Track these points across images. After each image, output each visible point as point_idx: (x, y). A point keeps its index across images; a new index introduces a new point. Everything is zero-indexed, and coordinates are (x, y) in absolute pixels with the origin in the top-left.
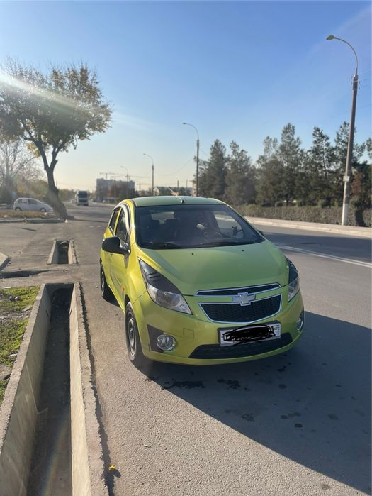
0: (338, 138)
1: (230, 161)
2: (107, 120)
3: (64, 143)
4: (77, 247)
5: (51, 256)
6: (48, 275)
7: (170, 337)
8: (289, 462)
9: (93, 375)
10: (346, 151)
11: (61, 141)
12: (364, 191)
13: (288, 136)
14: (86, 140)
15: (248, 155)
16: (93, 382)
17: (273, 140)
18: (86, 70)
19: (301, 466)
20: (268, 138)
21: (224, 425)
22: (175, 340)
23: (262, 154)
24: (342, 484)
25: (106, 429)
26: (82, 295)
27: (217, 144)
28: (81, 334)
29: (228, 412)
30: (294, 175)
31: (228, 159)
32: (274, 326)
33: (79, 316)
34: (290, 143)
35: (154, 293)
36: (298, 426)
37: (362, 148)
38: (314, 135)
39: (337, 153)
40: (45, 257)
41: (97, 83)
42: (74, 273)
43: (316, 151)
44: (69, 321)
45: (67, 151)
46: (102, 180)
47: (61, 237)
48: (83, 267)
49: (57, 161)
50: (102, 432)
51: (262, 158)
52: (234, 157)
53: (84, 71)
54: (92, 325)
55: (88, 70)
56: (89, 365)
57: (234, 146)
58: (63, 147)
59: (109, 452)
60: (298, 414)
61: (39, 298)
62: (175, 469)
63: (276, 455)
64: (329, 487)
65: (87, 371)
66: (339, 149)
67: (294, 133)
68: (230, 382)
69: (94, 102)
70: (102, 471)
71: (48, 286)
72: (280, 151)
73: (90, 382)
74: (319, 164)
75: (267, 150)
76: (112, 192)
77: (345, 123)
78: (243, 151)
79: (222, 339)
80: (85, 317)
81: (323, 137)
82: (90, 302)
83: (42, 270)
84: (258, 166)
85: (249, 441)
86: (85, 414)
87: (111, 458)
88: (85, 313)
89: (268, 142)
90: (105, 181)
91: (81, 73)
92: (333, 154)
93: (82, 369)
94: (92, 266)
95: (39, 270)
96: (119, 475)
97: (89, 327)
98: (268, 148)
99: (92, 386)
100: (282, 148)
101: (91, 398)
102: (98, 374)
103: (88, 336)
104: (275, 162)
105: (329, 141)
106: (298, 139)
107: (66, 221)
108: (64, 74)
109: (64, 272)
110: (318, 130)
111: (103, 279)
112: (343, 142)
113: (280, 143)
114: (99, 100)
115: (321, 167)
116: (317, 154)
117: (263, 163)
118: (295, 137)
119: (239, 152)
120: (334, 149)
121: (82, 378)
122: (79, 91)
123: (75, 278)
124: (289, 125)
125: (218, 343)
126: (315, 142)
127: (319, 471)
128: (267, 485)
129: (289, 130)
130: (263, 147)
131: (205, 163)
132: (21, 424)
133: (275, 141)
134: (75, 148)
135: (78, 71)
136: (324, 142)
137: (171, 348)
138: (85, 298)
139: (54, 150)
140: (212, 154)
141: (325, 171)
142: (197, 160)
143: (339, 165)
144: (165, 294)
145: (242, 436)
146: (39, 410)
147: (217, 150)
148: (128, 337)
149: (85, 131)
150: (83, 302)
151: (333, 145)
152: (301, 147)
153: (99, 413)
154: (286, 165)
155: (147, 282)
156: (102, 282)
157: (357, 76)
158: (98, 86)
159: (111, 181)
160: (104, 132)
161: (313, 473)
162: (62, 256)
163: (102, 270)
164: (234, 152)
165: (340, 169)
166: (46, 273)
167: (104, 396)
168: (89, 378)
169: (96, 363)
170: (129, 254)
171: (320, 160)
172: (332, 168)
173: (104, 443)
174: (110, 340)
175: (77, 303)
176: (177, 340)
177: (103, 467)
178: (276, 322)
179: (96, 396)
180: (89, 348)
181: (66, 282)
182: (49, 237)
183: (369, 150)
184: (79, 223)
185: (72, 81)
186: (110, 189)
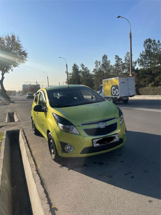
0: (126, 59)
1: (81, 72)
2: (25, 58)
3: (7, 69)
4: (18, 114)
5: (7, 119)
6: (7, 127)
7: (71, 146)
8: (132, 193)
9: (36, 168)
10: (129, 64)
11: (5, 68)
12: (138, 80)
13: (105, 60)
14: (17, 67)
15: (88, 69)
16: (37, 171)
17: (99, 62)
18: (14, 36)
19: (138, 194)
20: (96, 61)
21: (100, 181)
22: (73, 147)
23: (95, 68)
24: (157, 199)
25: (47, 190)
26: (24, 134)
27: (75, 65)
28: (27, 150)
29: (100, 175)
30: (109, 76)
31: (80, 71)
32: (116, 135)
33: (25, 143)
34: (106, 63)
35: (62, 127)
36: (132, 177)
37: (136, 63)
38: (115, 58)
39: (126, 65)
40: (4, 120)
41: (19, 41)
42: (19, 125)
43: (117, 65)
44: (19, 146)
45: (8, 73)
46: (25, 85)
47: (9, 111)
48: (22, 122)
49: (4, 77)
50: (46, 192)
51: (95, 70)
52: (83, 70)
53: (13, 37)
54: (31, 146)
55: (15, 36)
56: (34, 164)
57: (82, 65)
58: (6, 71)
59: (50, 200)
60: (131, 172)
61: (4, 137)
62: (82, 203)
63: (126, 191)
64: (152, 201)
65: (33, 166)
66: (126, 63)
67: (107, 58)
68: (99, 163)
69: (19, 50)
70: (49, 209)
71: (8, 132)
72: (102, 66)
73: (36, 171)
74: (119, 70)
75: (96, 66)
76: (30, 90)
77: (128, 53)
78: (86, 68)
79: (94, 144)
80: (28, 143)
81: (119, 59)
82: (28, 137)
83: (4, 125)
84: (93, 73)
85: (112, 186)
86: (36, 185)
87: (52, 203)
88: (27, 142)
89: (97, 62)
90: (26, 85)
91: (12, 37)
92: (124, 66)
93: (30, 165)
94: (26, 121)
95: (2, 125)
96: (57, 210)
97: (30, 147)
98: (97, 66)
99: (37, 172)
100: (103, 65)
101: (38, 178)
102: (39, 167)
103: (31, 151)
104: (100, 71)
105: (122, 61)
106: (109, 61)
107: (11, 104)
108: (4, 38)
109: (14, 125)
110: (117, 56)
111: (34, 126)
112: (128, 60)
113: (102, 63)
114: (21, 49)
115: (120, 72)
116: (118, 66)
117: (95, 72)
118: (108, 60)
119: (85, 68)
120: (124, 64)
121: (32, 169)
122: (11, 46)
123: (20, 127)
124: (105, 55)
125: (92, 146)
126: (116, 61)
127: (146, 195)
128: (125, 204)
129: (105, 57)
130: (95, 65)
131: (70, 74)
132: (5, 194)
133: (100, 62)
134: (12, 71)
135: (11, 37)
136: (120, 61)
137: (72, 150)
138: (26, 135)
139: (2, 72)
140: (73, 70)
141: (122, 73)
142: (67, 73)
143: (127, 70)
144: (67, 126)
145: (109, 185)
146: (12, 187)
147: (75, 68)
148: (50, 149)
149: (16, 63)
150: (25, 137)
151: (124, 62)
152: (111, 64)
153: (42, 183)
154: (105, 72)
155: (58, 122)
156: (33, 127)
157: (131, 32)
158: (20, 43)
159: (29, 85)
160: (25, 63)
161: (144, 197)
162: (11, 119)
163: (33, 122)
164: (83, 68)
165: (127, 72)
166: (6, 126)
167: (43, 176)
168: (34, 169)
169: (37, 162)
170: (47, 111)
171: (119, 69)
172: (124, 72)
173: (47, 196)
174: (41, 152)
175: (23, 138)
176: (74, 147)
177: (49, 207)
178: (116, 134)
179: (39, 176)
180: (32, 156)
181: (16, 129)
182: (4, 111)
183: (138, 63)
184: (17, 104)
185: (8, 41)
186: (29, 89)
